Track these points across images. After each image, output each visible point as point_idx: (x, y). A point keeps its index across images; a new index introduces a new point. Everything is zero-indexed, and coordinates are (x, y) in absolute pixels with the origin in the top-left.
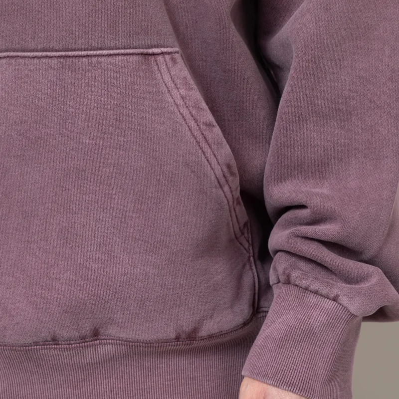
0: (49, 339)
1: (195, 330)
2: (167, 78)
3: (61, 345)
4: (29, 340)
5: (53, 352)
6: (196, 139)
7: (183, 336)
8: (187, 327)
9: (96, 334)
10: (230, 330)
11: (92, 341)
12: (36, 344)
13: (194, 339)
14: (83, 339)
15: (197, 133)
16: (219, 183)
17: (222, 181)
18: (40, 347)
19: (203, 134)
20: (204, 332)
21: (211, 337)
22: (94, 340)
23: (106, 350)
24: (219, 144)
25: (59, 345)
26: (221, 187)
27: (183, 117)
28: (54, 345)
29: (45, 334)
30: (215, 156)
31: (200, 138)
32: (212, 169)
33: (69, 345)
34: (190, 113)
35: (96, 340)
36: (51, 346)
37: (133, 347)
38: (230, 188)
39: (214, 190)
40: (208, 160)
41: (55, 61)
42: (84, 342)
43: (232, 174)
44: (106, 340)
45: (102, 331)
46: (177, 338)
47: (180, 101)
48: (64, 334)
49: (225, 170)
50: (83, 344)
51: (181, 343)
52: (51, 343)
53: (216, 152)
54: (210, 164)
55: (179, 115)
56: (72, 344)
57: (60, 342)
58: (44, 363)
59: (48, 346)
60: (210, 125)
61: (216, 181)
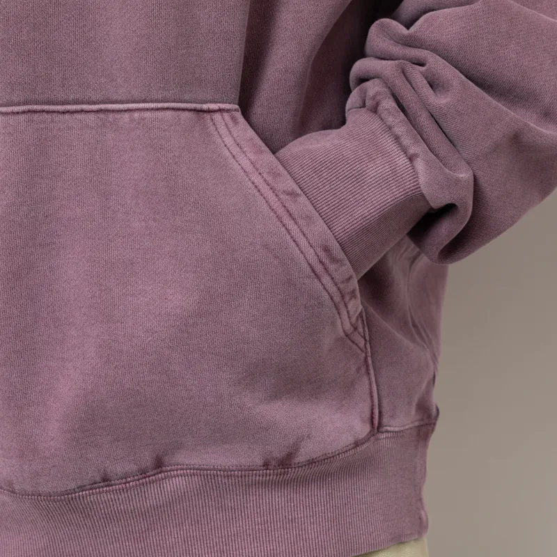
0: (98, 479)
1: (290, 456)
2: (229, 141)
3: (115, 485)
4: (73, 486)
5: (105, 497)
6: (275, 213)
7: (273, 463)
8: (278, 453)
9: (159, 464)
10: (337, 452)
11: (154, 475)
12: (82, 488)
13: (289, 466)
14: (143, 473)
15: (276, 204)
16: (313, 271)
17: (319, 268)
18: (87, 492)
19: (285, 207)
20: (301, 458)
21: (311, 462)
22: (157, 474)
23: (174, 484)
24: (308, 218)
25: (112, 485)
26: (318, 277)
27: (256, 187)
28: (106, 486)
29: (93, 474)
30: (304, 235)
31: (281, 211)
32: (302, 252)
33: (125, 483)
34: (265, 180)
35: (160, 473)
36: (101, 490)
37: (209, 477)
38: (332, 279)
39: (307, 281)
40: (294, 241)
41: (92, 116)
42: (145, 478)
43: (334, 260)
44: (173, 471)
45: (166, 459)
46: (266, 465)
47: (249, 168)
48: (118, 469)
49: (322, 254)
50: (144, 480)
51: (272, 471)
52: (102, 484)
53: (305, 229)
54: (298, 246)
55: (251, 185)
56: (129, 482)
57: (113, 482)
58: (93, 512)
59: (98, 490)
60: (292, 194)
61: (309, 269)
